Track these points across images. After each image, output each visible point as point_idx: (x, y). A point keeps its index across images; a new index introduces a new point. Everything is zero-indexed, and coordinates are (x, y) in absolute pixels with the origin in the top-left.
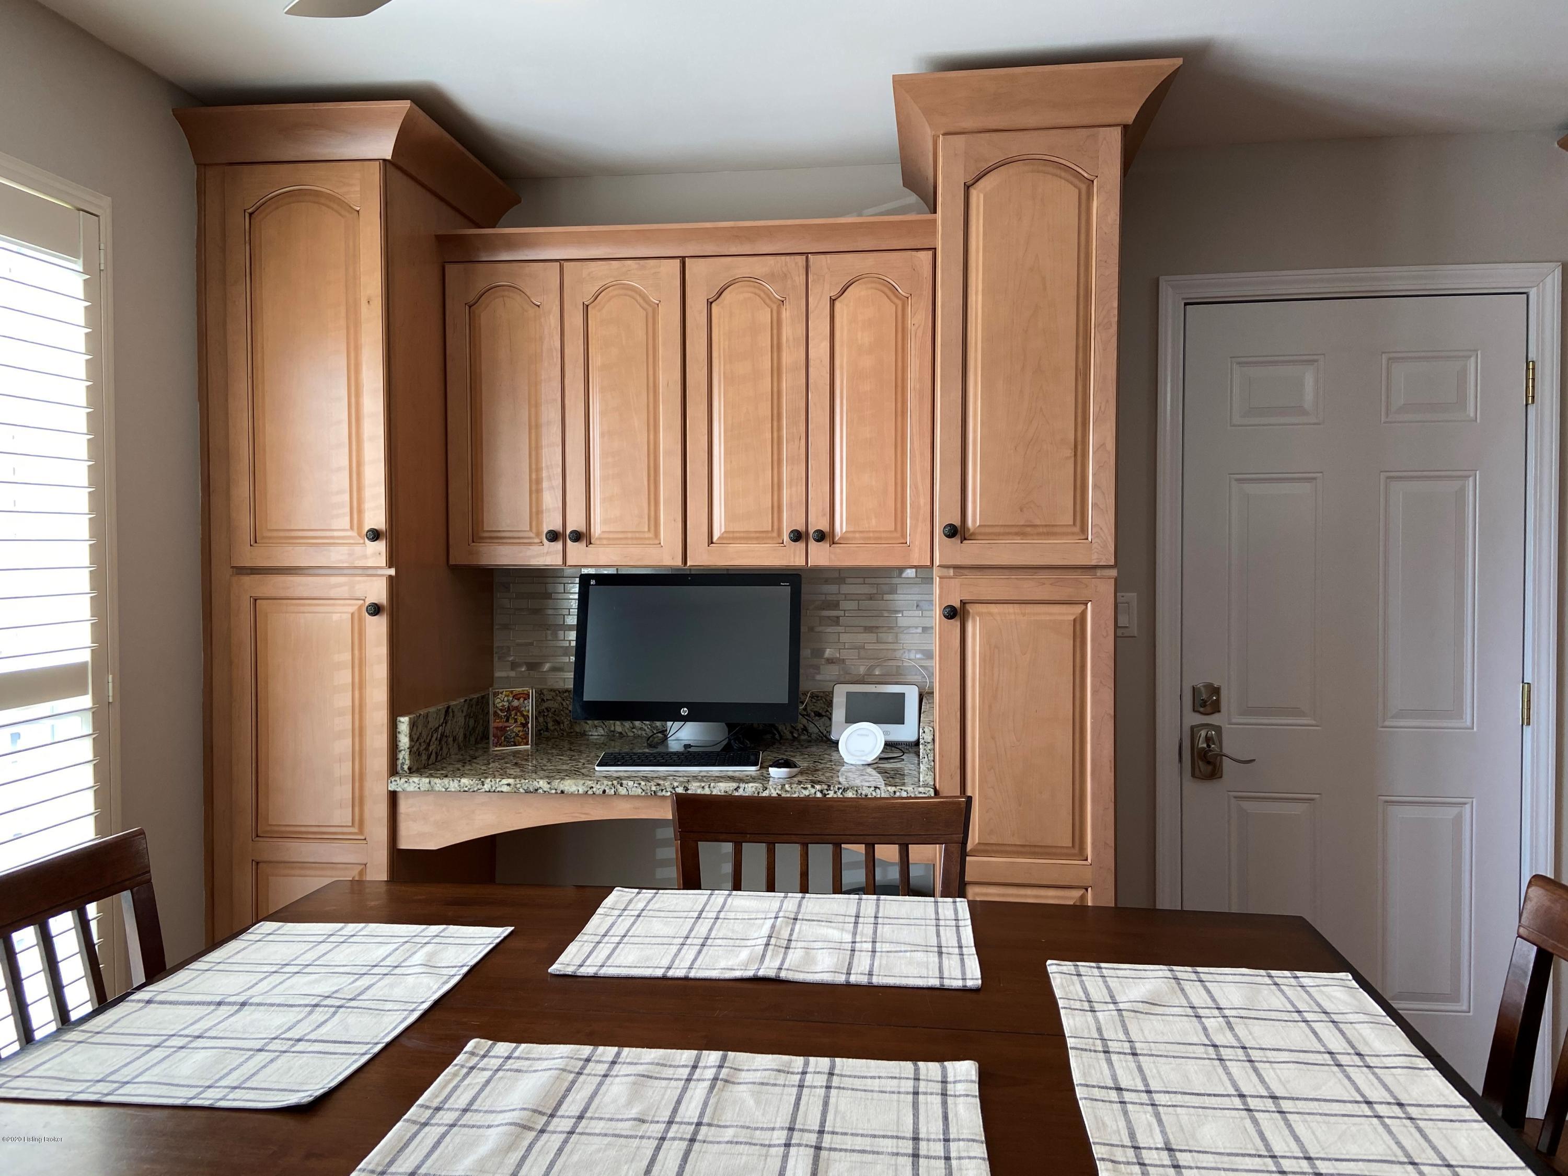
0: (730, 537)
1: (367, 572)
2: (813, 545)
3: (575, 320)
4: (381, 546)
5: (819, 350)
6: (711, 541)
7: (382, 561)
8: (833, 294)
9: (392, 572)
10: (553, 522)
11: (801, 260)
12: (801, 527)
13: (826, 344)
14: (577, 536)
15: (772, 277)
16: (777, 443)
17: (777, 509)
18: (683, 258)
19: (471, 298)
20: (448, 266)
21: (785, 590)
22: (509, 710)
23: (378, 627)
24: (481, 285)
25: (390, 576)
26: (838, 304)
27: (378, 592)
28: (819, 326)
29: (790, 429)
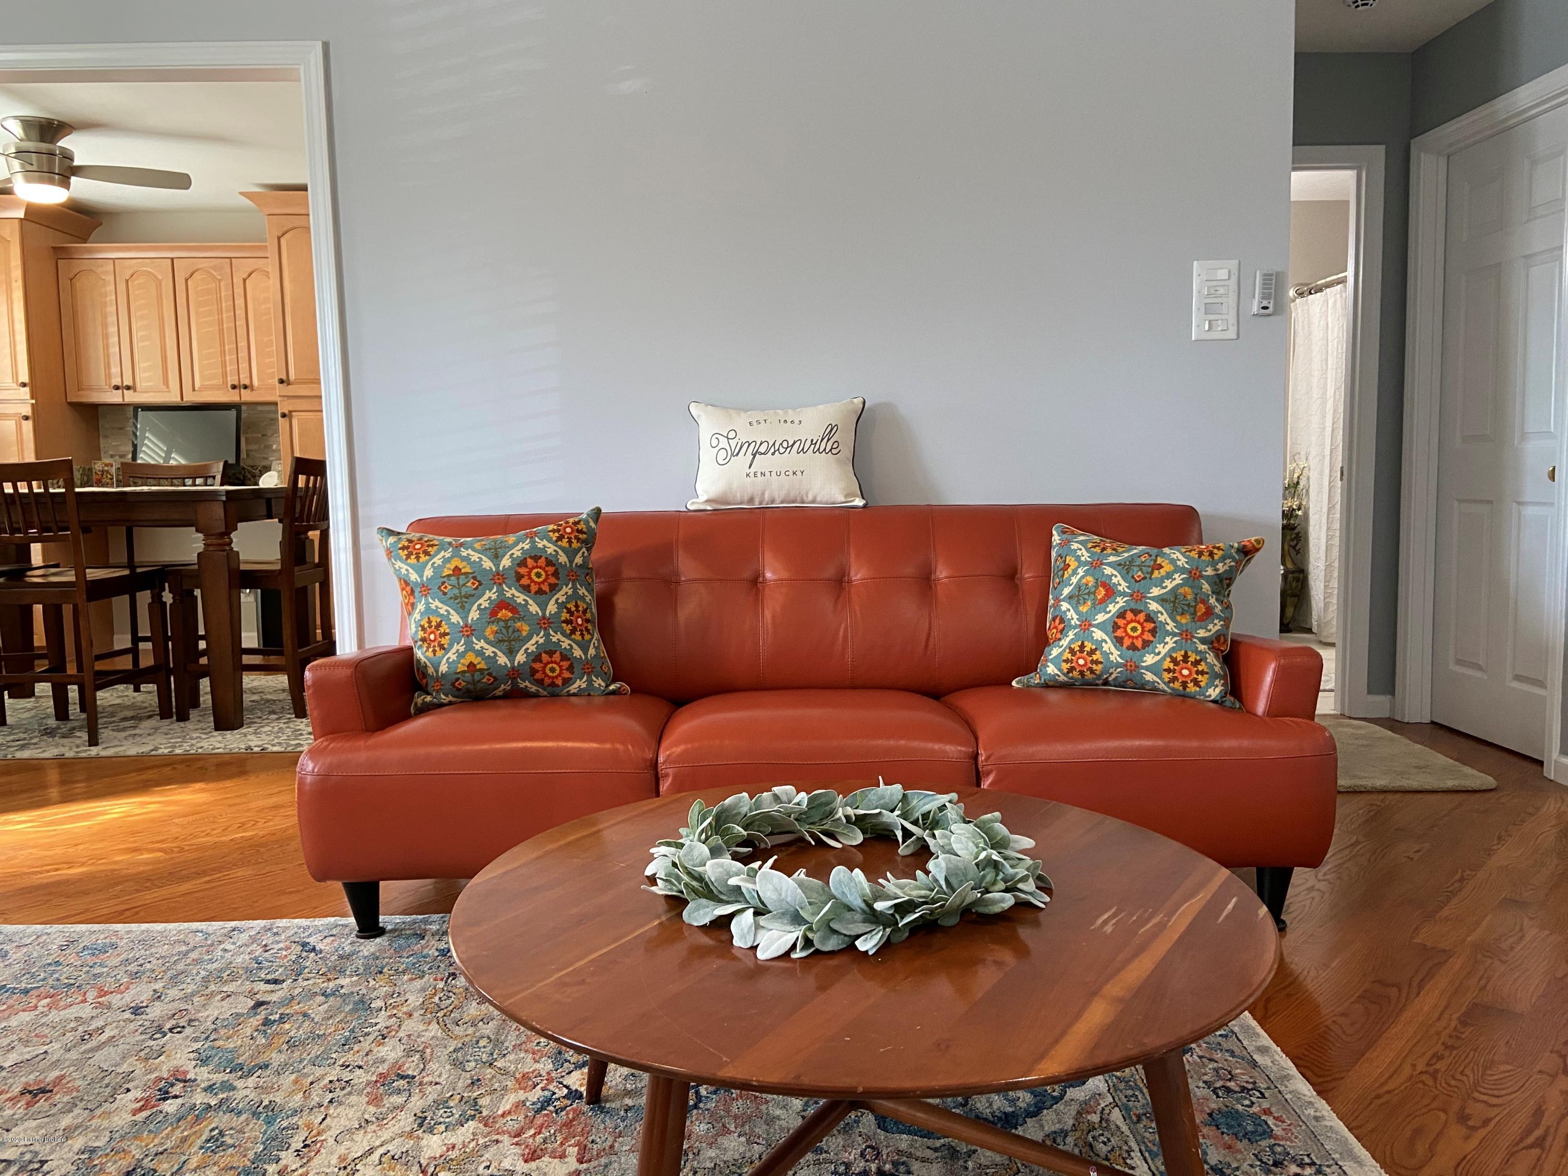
0: (204, 388)
1: (23, 401)
2: (242, 390)
3: (122, 287)
4: (27, 389)
5: (240, 302)
6: (194, 390)
7: (28, 397)
8: (245, 276)
9: (34, 401)
10: (116, 381)
11: (228, 260)
12: (236, 383)
13: (242, 300)
14: (128, 388)
15: (215, 268)
16: (222, 344)
17: (225, 375)
18: (172, 259)
19: (71, 275)
20: (59, 261)
21: (233, 413)
22: (103, 471)
23: (28, 426)
24: (75, 271)
25: (32, 404)
26: (247, 281)
27: (27, 410)
28: (239, 291)
29: (228, 337)
